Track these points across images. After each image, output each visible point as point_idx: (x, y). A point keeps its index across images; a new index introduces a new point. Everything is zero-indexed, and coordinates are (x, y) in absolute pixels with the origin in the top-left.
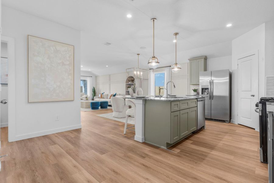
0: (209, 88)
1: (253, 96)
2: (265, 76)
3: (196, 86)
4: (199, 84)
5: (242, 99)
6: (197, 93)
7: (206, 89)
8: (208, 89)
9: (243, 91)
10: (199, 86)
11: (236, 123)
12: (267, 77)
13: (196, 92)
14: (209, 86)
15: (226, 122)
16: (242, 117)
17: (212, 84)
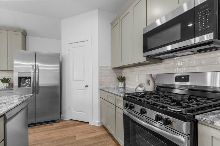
0: (32, 77)
1: (87, 86)
2: (98, 65)
3: (6, 73)
4: (13, 71)
5: (74, 90)
6: (9, 84)
7: (26, 78)
8: (30, 78)
9: (74, 81)
10: (13, 74)
11: (68, 119)
12: (100, 66)
13: (6, 83)
14: (33, 74)
15: (57, 121)
16: (74, 111)
17: (37, 71)
